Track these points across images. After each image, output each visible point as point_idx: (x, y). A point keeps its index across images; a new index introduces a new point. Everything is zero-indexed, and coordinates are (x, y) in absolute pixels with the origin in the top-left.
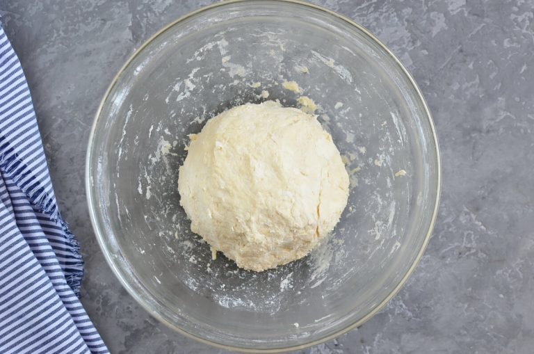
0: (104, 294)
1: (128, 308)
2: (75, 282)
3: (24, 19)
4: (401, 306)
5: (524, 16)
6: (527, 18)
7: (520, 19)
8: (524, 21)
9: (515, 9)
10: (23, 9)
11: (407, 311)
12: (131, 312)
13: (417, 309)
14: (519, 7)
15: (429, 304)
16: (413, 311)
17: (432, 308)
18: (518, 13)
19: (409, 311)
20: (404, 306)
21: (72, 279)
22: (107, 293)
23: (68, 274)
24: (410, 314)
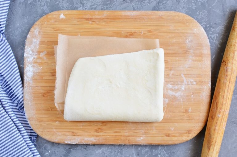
0: (45, 146)
1: (54, 151)
2: (34, 140)
3: (14, 36)
4: (163, 152)
5: (214, 35)
6: (215, 36)
7: (212, 37)
8: (214, 37)
9: (211, 32)
10: (13, 32)
11: (166, 154)
12: (55, 153)
13: (170, 153)
14: (212, 32)
15: (174, 151)
16: (168, 154)
17: (176, 153)
18: (211, 34)
19: (167, 153)
20: (164, 152)
21: (33, 139)
22: (46, 145)
23: (31, 137)
24: (167, 155)
